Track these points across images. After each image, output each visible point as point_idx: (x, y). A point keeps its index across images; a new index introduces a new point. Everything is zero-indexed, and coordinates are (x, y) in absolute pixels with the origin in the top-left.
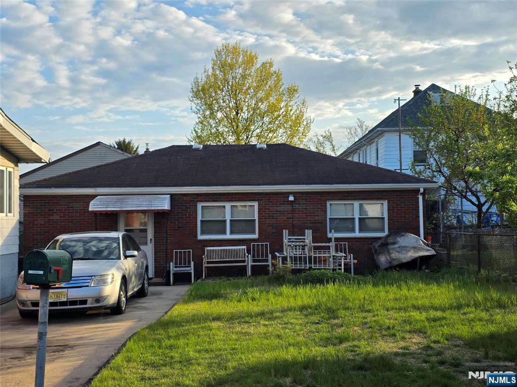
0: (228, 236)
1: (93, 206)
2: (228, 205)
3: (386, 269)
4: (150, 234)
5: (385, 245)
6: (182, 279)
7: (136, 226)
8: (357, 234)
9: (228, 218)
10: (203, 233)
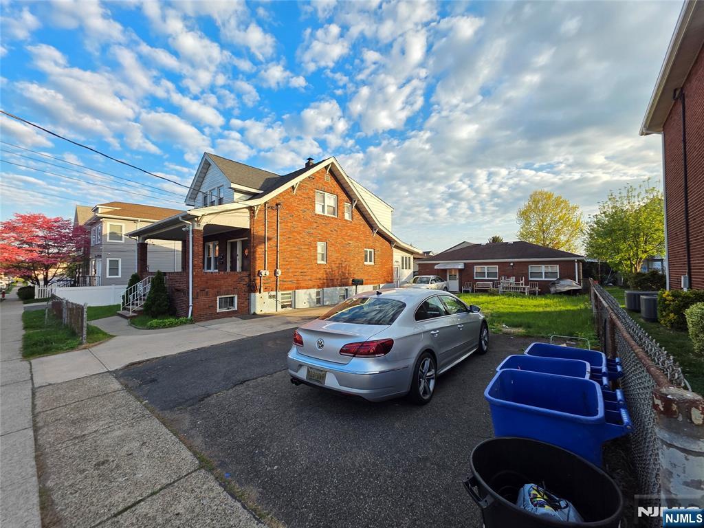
0: (486, 278)
1: (436, 267)
2: (486, 267)
3: (553, 294)
4: (457, 277)
5: (553, 283)
6: (467, 292)
7: (453, 273)
8: (544, 279)
9: (486, 271)
10: (476, 277)
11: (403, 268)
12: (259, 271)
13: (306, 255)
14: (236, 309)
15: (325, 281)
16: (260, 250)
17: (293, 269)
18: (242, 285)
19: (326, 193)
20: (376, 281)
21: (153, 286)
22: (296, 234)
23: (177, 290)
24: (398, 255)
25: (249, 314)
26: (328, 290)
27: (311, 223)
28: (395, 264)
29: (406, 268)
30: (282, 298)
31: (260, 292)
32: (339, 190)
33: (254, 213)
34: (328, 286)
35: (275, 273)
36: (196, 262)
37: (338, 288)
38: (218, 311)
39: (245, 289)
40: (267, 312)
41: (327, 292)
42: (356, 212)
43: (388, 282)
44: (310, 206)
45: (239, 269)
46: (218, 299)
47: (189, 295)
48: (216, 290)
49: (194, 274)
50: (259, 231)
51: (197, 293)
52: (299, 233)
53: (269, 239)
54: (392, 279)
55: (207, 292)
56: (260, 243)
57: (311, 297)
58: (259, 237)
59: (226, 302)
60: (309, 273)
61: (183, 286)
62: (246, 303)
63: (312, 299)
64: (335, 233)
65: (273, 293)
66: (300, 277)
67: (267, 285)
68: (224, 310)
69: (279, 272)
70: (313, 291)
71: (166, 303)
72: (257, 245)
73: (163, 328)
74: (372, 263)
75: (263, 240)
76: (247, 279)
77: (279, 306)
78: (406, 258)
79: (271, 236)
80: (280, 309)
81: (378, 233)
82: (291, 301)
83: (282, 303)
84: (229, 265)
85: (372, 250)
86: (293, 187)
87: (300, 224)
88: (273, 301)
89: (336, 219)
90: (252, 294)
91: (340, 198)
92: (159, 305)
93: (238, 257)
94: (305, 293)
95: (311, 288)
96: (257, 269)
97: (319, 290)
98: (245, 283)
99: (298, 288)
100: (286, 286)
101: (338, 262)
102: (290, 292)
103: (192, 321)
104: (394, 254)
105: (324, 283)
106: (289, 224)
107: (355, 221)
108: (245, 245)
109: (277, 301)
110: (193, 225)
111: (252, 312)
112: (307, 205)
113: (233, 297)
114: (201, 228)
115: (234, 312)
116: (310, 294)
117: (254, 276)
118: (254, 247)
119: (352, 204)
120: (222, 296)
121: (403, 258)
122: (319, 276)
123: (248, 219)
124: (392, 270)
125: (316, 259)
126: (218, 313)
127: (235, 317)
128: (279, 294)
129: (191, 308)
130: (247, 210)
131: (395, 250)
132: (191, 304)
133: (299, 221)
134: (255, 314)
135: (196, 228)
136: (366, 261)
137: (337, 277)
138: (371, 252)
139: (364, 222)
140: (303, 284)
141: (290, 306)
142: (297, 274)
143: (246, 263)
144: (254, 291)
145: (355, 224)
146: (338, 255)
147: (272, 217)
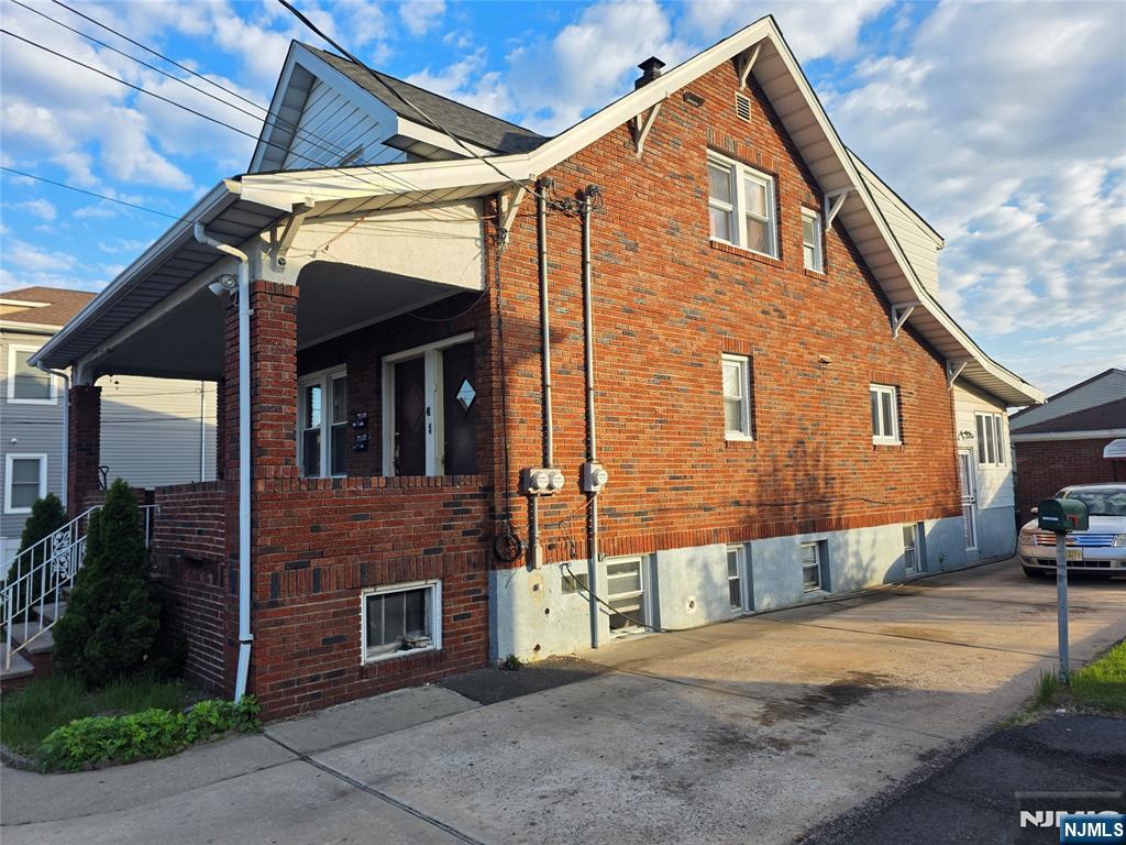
1: (1107, 453)
11: (982, 460)
12: (524, 473)
13: (687, 409)
14: (437, 643)
15: (753, 510)
16: (523, 381)
17: (645, 463)
18: (460, 538)
19: (740, 168)
20: (909, 509)
21: (95, 547)
22: (649, 323)
23: (193, 562)
24: (968, 409)
25: (488, 663)
26: (765, 548)
27: (698, 276)
28: (961, 443)
29: (991, 461)
30: (613, 588)
31: (531, 564)
32: (779, 156)
33: (497, 222)
34: (765, 533)
35: (584, 479)
36: (269, 434)
37: (798, 538)
38: (366, 656)
39: (470, 548)
40: (561, 653)
41: (761, 553)
42: (836, 243)
43: (947, 513)
44: (689, 211)
45: (433, 465)
46: (363, 605)
47: (236, 590)
48: (355, 561)
49: (261, 487)
50: (517, 301)
51: (275, 578)
52: (659, 315)
53: (558, 337)
54: (958, 501)
55: (317, 572)
56: (523, 353)
57: (708, 578)
58: (520, 327)
59: (393, 616)
60: (698, 477)
61: (212, 548)
62: (477, 616)
63: (715, 587)
64: (775, 321)
65: (579, 567)
66: (670, 498)
67: (556, 532)
68: (388, 653)
69: (600, 473)
70: (717, 553)
71: (143, 620)
72: (515, 362)
73: (113, 761)
74: (894, 440)
75: (537, 340)
76: (477, 509)
77: (603, 622)
78: (988, 418)
79: (563, 324)
80: (605, 635)
81: (908, 327)
82: (640, 600)
83: (611, 605)
84: (389, 452)
85: (890, 390)
86: (631, 127)
87: (660, 282)
88: (579, 600)
89: (774, 265)
90: (501, 575)
91: (786, 187)
92: (115, 632)
93: (429, 420)
94: (691, 562)
95: (709, 542)
96: (517, 464)
97: (734, 548)
98: (469, 525)
99: (666, 542)
100: (621, 534)
101: (793, 434)
102: (635, 558)
103: (251, 721)
104: (957, 405)
105: (750, 520)
106: (624, 278)
107: (837, 279)
108: (459, 366)
109: (593, 599)
110: (254, 265)
111: (503, 656)
112: (682, 203)
113: (422, 592)
114: (289, 278)
115: (430, 659)
116: (706, 567)
117: (507, 496)
118: (504, 369)
119: (821, 212)
120: (383, 590)
121: (979, 419)
122: (734, 491)
123: (473, 250)
124: (956, 469)
125: (720, 422)
126: (363, 672)
127: (435, 681)
128: (601, 569)
129: (245, 651)
130: (471, 212)
131: (960, 393)
132: (245, 634)
133: (658, 268)
134: (512, 664)
135: (268, 275)
136: (876, 432)
137: (791, 495)
138: (886, 397)
139: (860, 283)
140: (681, 525)
141: (637, 618)
142: (659, 483)
143: (463, 441)
144: (508, 562)
145: (837, 289)
146: (790, 405)
147: (561, 248)
